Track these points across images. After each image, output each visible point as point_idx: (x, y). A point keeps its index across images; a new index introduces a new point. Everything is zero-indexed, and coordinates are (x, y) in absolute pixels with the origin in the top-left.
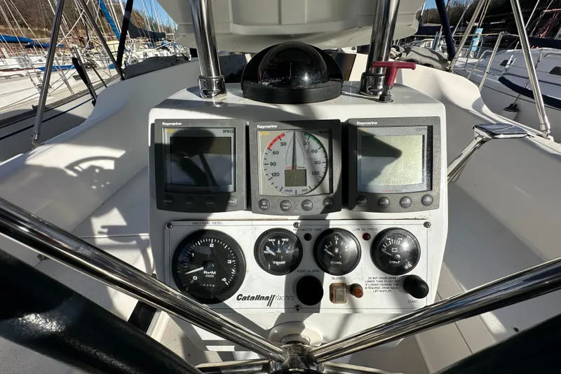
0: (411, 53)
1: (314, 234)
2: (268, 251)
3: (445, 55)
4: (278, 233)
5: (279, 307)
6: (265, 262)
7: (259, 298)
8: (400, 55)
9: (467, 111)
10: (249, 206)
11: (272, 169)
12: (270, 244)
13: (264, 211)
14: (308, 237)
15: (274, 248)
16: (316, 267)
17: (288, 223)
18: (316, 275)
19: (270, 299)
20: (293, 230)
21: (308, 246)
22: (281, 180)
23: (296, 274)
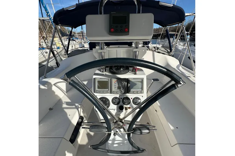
0: (159, 50)
1: (122, 98)
2: (114, 101)
3: (169, 51)
4: (116, 98)
5: (116, 111)
6: (114, 103)
7: (112, 109)
8: (155, 50)
9: (174, 69)
10: (111, 93)
11: (115, 86)
12: (114, 100)
13: (114, 94)
14: (121, 98)
15: (115, 100)
16: (123, 104)
17: (118, 96)
18: (122, 105)
19: (114, 110)
20: (118, 97)
21: (121, 100)
22: (117, 88)
23: (119, 105)
